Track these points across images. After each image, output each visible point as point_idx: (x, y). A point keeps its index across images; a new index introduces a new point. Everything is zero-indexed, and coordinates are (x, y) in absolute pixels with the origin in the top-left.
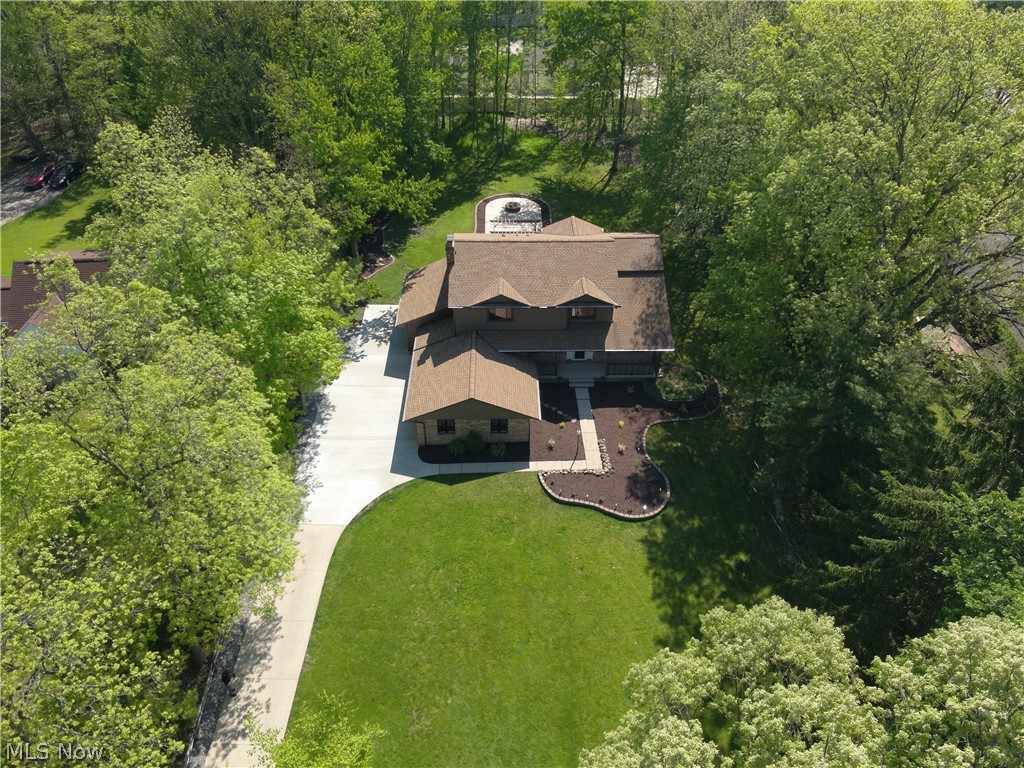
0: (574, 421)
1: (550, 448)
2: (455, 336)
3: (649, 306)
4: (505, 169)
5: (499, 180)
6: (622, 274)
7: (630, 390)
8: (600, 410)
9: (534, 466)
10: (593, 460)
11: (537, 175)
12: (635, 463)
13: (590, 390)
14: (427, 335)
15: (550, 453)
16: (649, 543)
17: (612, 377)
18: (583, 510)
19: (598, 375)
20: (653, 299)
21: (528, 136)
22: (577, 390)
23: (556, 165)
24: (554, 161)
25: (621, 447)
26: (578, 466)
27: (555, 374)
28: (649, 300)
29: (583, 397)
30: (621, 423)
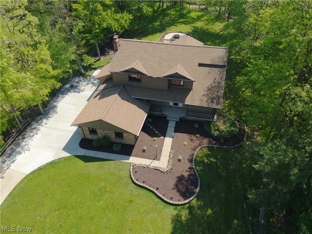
0: (162, 137)
1: (144, 151)
2: (114, 87)
3: (214, 82)
4: (180, 22)
5: (176, 26)
6: (200, 65)
7: (196, 126)
8: (178, 134)
9: (133, 160)
11: (193, 25)
12: (184, 169)
13: (177, 122)
14: (105, 85)
15: (143, 154)
17: (189, 118)
19: (183, 115)
20: (217, 78)
21: (195, 11)
22: (170, 122)
24: (203, 21)
25: (180, 157)
26: (155, 164)
27: (161, 112)
28: (215, 79)
29: (172, 125)
30: (186, 143)
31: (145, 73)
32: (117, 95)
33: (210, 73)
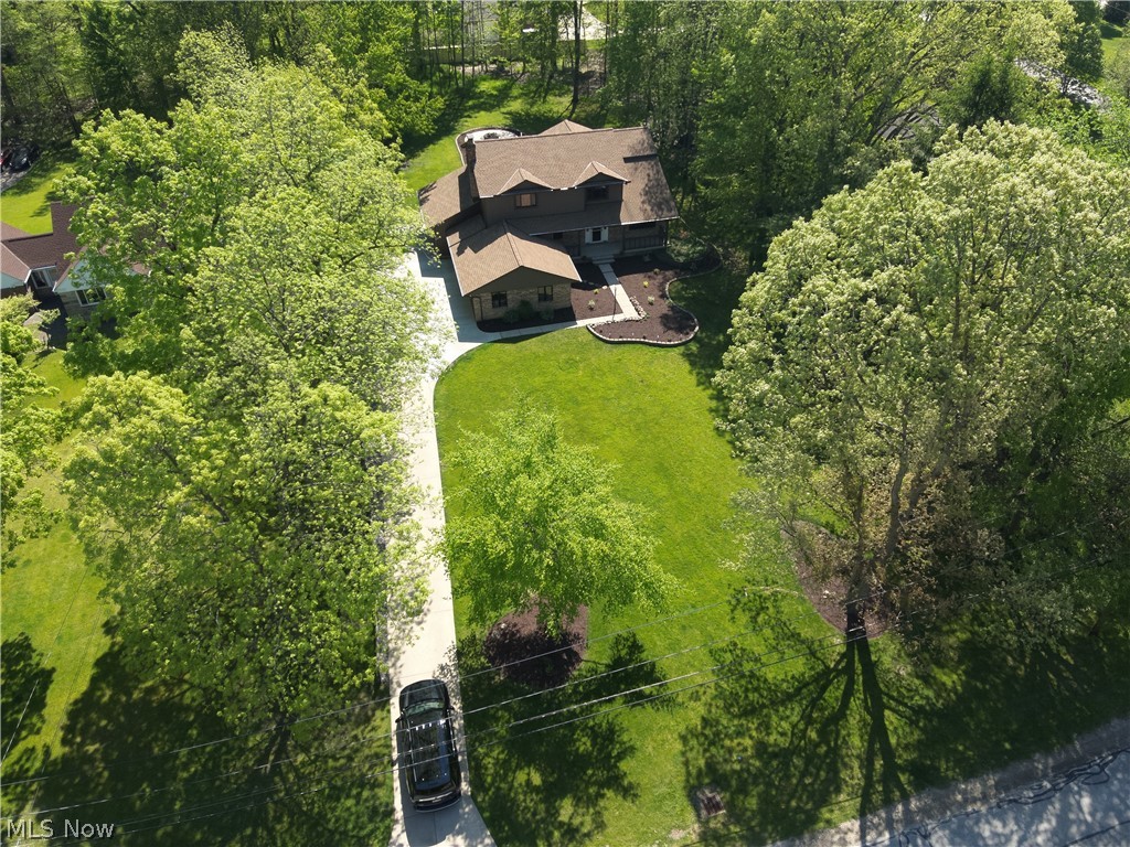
0: (605, 287)
1: (591, 309)
2: (486, 228)
3: (649, 180)
4: (473, 108)
5: (469, 116)
6: (627, 160)
7: (647, 259)
8: (625, 277)
9: (581, 323)
10: (628, 311)
11: (503, 110)
12: (664, 307)
13: (612, 265)
14: (457, 234)
15: (592, 312)
16: (688, 356)
17: (628, 252)
18: (631, 346)
19: (617, 251)
20: (651, 174)
21: (484, 80)
22: (601, 266)
23: (520, 101)
24: (516, 98)
25: (651, 298)
26: (618, 318)
27: (579, 255)
28: (649, 175)
29: (607, 270)
30: (646, 283)
31: (547, 185)
32: (509, 234)
33: (636, 169)
